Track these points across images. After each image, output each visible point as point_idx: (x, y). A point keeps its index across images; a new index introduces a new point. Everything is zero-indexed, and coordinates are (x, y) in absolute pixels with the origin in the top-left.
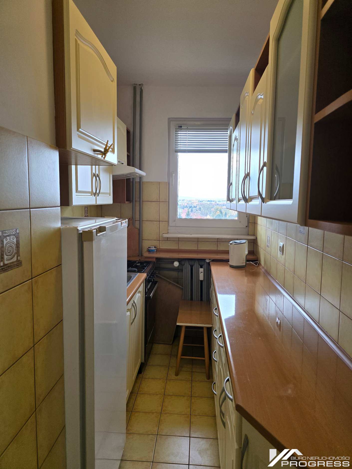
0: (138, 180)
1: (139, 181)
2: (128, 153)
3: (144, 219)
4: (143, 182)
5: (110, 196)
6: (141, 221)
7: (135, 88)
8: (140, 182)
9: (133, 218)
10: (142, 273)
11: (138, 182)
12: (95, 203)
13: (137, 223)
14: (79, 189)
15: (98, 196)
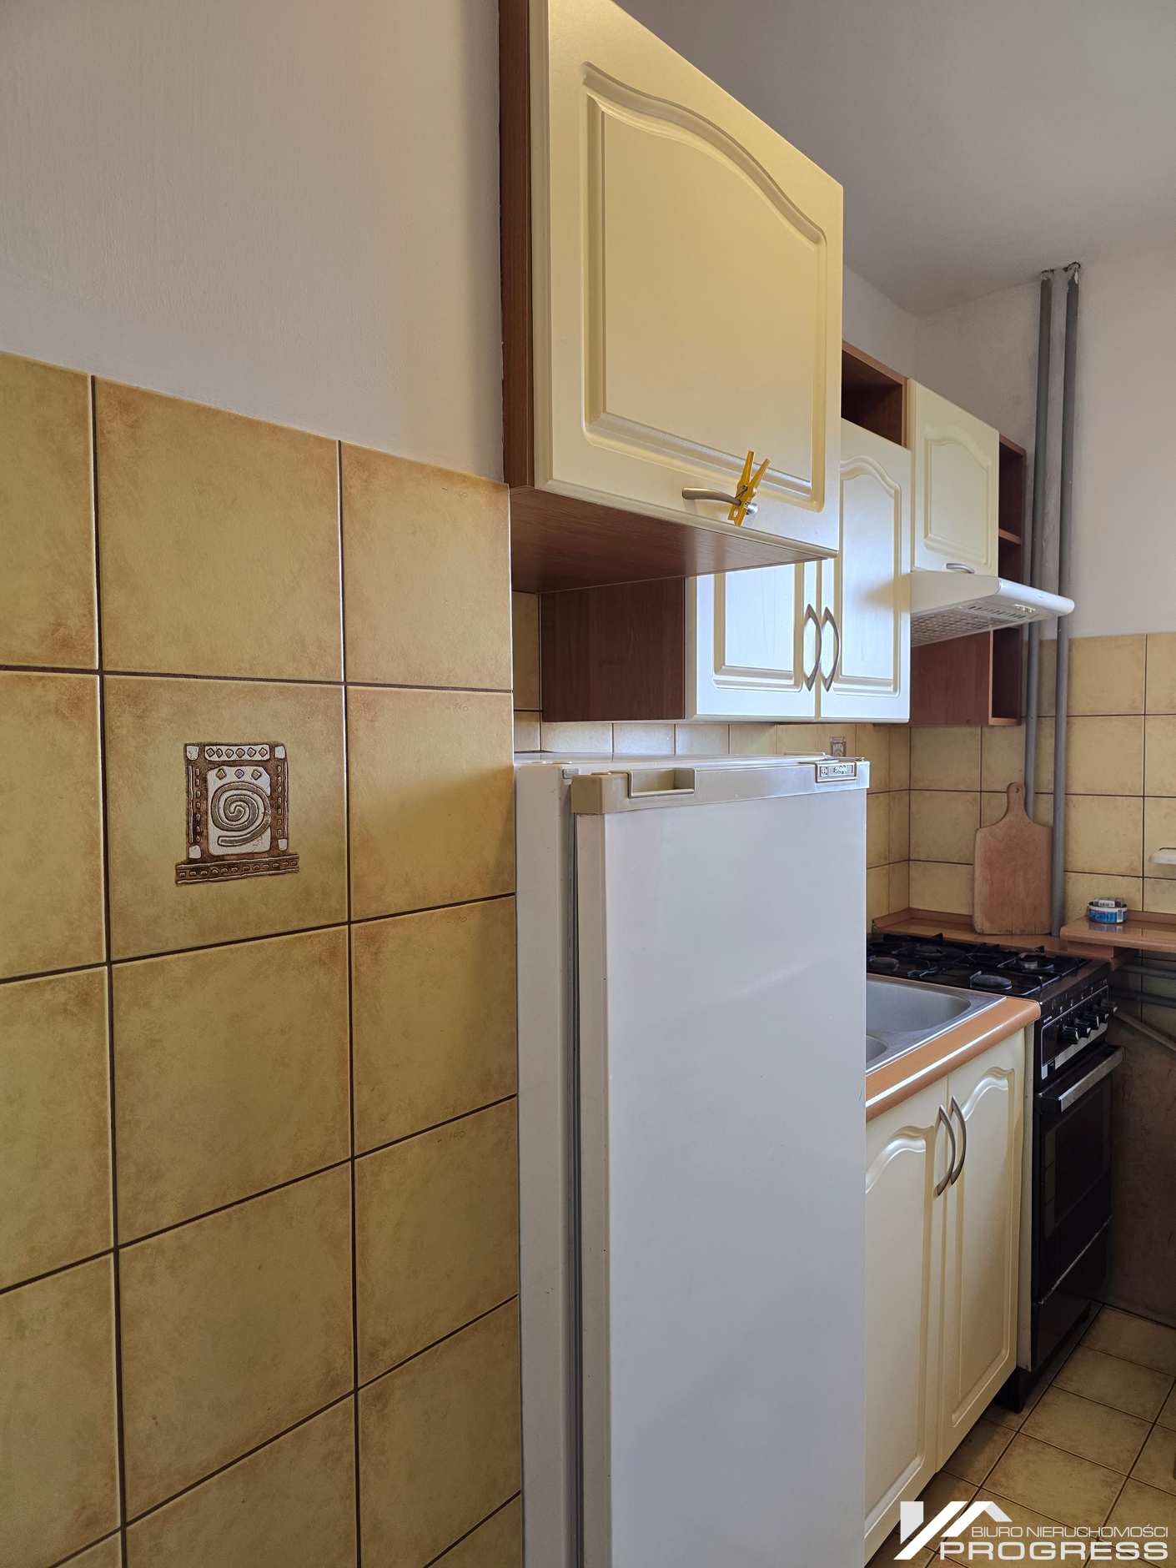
0: (1050, 633)
1: (1055, 637)
2: (1003, 532)
3: (1076, 788)
4: (1071, 642)
5: (895, 690)
6: (1061, 795)
7: (1046, 289)
8: (1059, 641)
9: (1026, 784)
10: (1024, 997)
11: (1053, 641)
12: (813, 715)
13: (1045, 803)
14: (730, 661)
15: (828, 690)
